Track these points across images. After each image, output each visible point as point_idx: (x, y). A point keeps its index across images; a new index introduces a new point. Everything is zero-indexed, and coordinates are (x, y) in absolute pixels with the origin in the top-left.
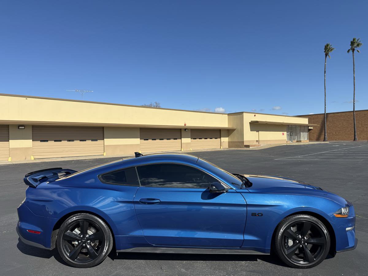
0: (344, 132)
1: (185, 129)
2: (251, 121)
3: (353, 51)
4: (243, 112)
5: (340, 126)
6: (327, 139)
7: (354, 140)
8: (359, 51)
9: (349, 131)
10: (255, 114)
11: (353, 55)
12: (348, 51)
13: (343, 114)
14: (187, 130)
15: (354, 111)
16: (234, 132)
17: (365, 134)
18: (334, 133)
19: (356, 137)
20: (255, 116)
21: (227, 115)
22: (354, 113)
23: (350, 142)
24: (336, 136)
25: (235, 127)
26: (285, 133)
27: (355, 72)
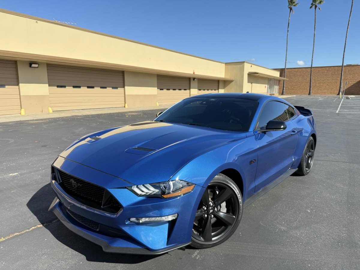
0: (299, 87)
1: (194, 79)
2: (249, 72)
3: (315, 8)
4: (244, 62)
5: (296, 80)
6: (284, 93)
7: (309, 94)
8: (320, 8)
9: (303, 86)
10: (251, 65)
11: (315, 12)
12: (311, 7)
13: (300, 70)
14: (195, 80)
15: (311, 68)
16: (231, 84)
17: (316, 89)
18: (290, 88)
19: (311, 92)
20: (251, 66)
21: (224, 65)
22: (312, 69)
23: (306, 96)
24: (291, 91)
25: (232, 78)
26: (267, 85)
27: (315, 29)
